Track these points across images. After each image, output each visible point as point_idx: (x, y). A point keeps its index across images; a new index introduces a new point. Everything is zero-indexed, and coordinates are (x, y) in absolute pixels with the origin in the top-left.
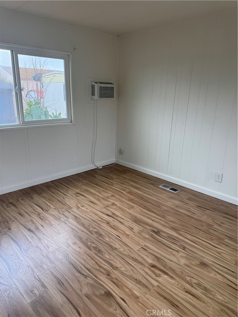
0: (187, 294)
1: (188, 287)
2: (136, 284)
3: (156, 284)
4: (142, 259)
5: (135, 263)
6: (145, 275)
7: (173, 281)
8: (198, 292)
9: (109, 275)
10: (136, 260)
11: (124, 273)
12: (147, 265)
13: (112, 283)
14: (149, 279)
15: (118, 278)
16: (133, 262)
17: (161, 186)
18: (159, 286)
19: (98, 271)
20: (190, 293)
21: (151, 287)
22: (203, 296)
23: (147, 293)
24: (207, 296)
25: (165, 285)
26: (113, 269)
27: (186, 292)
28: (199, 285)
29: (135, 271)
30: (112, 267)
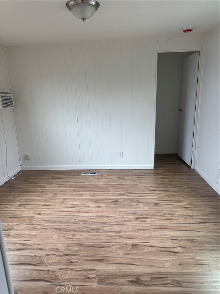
0: (166, 221)
1: (163, 217)
2: (141, 232)
3: (149, 225)
4: (127, 219)
5: (126, 223)
6: (139, 225)
7: (154, 219)
8: (169, 217)
9: (121, 237)
10: (125, 221)
11: (127, 231)
12: (133, 220)
13: (129, 239)
14: (143, 225)
15: (129, 235)
16: (124, 223)
17: (82, 174)
18: (151, 226)
19: (113, 239)
20: (166, 220)
21: (148, 228)
22: (172, 217)
23: (151, 232)
24: (174, 216)
25: (153, 223)
26: (119, 233)
27: (165, 220)
28: (165, 214)
29: (132, 226)
30: (117, 232)
